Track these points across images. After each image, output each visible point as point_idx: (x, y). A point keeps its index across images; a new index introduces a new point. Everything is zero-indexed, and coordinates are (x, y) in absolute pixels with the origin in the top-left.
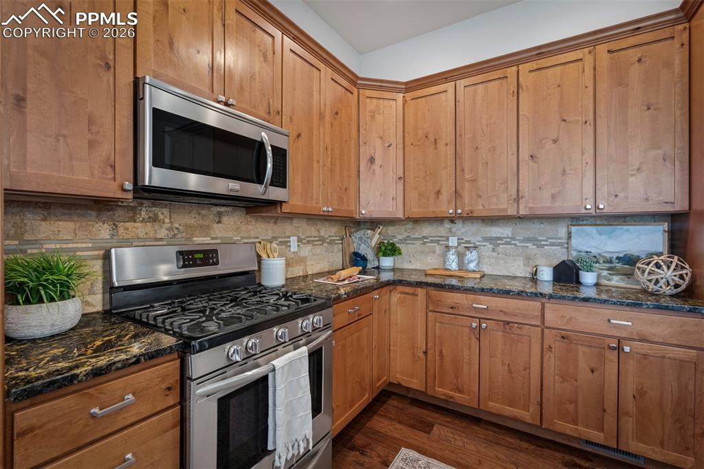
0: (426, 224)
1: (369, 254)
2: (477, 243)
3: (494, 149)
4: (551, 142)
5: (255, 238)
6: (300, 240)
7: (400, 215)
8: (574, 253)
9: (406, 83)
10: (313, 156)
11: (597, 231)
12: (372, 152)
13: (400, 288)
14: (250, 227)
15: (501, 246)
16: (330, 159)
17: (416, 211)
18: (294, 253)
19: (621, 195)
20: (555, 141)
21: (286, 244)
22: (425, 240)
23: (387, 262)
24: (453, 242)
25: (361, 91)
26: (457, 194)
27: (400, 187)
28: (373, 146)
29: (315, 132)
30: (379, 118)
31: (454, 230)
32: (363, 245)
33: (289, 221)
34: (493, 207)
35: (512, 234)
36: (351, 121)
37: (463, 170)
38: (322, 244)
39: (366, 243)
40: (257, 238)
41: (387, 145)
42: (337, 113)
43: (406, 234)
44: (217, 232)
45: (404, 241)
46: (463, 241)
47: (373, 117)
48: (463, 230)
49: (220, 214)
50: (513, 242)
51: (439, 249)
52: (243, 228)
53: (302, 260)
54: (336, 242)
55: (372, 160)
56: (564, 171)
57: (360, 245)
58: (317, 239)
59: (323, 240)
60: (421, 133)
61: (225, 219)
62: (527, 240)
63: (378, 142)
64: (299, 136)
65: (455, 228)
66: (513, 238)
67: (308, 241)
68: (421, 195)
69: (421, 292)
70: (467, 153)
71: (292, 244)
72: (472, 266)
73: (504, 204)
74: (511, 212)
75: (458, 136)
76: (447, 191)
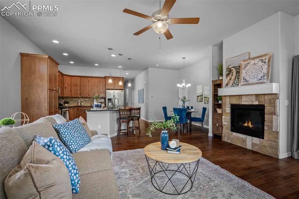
0: (75, 98)
1: (63, 103)
2: (83, 101)
3: (86, 88)
7: (71, 97)
13: (72, 108)
15: (87, 102)
17: (73, 96)
20: (93, 88)
22: (74, 101)
23: (66, 105)
24: (79, 101)
25: (64, 76)
26: (81, 94)
27: (71, 92)
32: (61, 102)
35: (88, 100)
37: (81, 91)
45: (70, 101)
46: (81, 101)
47: (66, 81)
48: (81, 99)
51: (76, 102)
55: (66, 88)
60: (74, 84)
63: (67, 85)
65: (79, 99)
68: (74, 94)
69: (75, 108)
70: (82, 88)
72: (82, 105)
73: (87, 96)
74: (88, 97)
75: (80, 85)
76: (79, 93)
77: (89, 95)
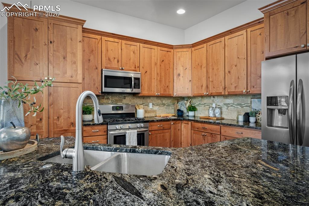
0: (205, 98)
1: (185, 110)
2: (222, 106)
3: (218, 69)
4: (234, 66)
5: (136, 103)
6: (153, 104)
7: (190, 95)
8: (252, 110)
9: (192, 44)
10: (152, 77)
11: (258, 100)
12: (179, 72)
14: (134, 100)
15: (230, 107)
16: (159, 77)
17: (196, 93)
18: (151, 108)
19: (255, 87)
20: (236, 66)
21: (148, 105)
22: (205, 105)
23: (191, 114)
24: (214, 105)
25: (175, 50)
26: (207, 87)
27: (190, 84)
28: (180, 69)
29: (153, 70)
30: (182, 59)
31: (214, 100)
32: (182, 107)
33: (149, 98)
34: (218, 92)
35: (233, 102)
36: (170, 62)
37: (209, 77)
38: (164, 106)
39: (184, 106)
40: (137, 103)
41: (185, 69)
42: (163, 61)
43: (199, 102)
44: (124, 101)
45: (198, 105)
46: (217, 105)
47: (179, 59)
48: (217, 100)
49: (125, 97)
50: (233, 105)
52: (132, 100)
53: (154, 111)
54: (171, 105)
55: (179, 75)
56: (238, 77)
57: (181, 107)
58: (161, 104)
59: (164, 105)
60: (197, 63)
61: (126, 98)
62: (238, 105)
63: (181, 68)
64: (146, 72)
66: (233, 104)
67: (157, 105)
68: (197, 87)
70: (210, 71)
71: (150, 106)
73: (221, 90)
74: (223, 93)
75: (207, 64)
76: (205, 86)
77: (224, 88)
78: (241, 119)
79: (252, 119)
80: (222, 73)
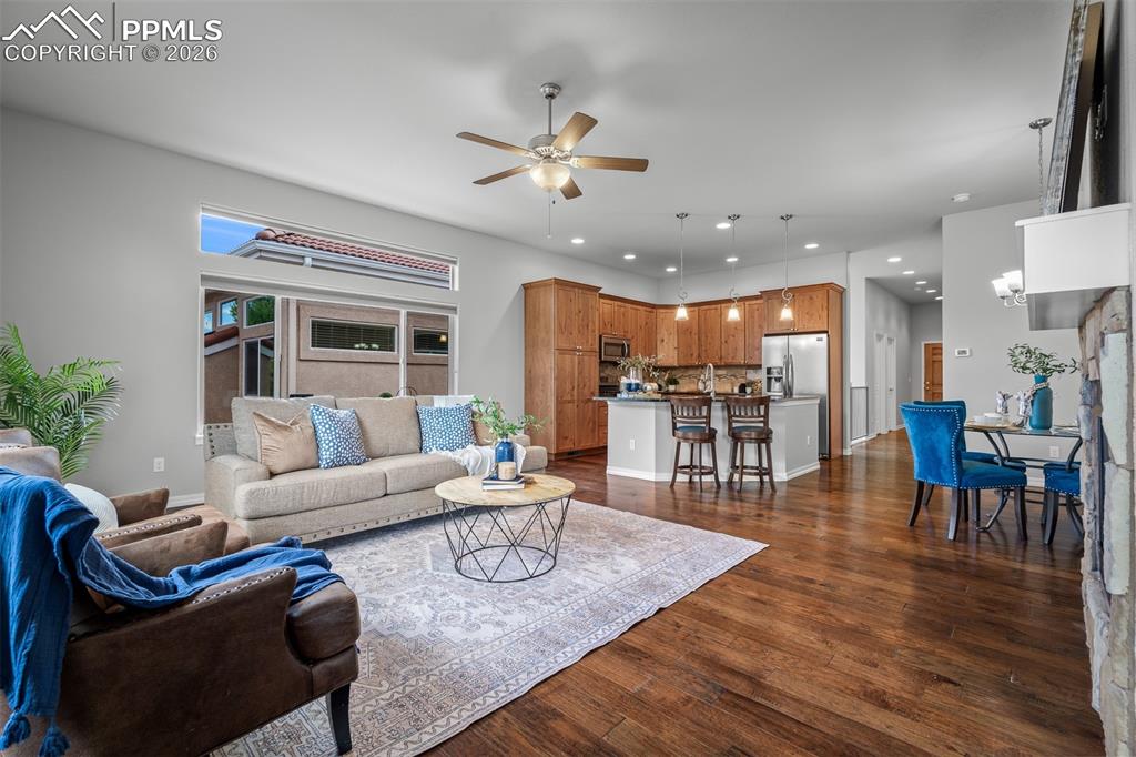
3: (713, 338)
4: (732, 336)
7: (676, 365)
12: (662, 337)
17: (683, 363)
19: (753, 358)
22: (689, 377)
25: (657, 310)
26: (699, 356)
27: (676, 352)
29: (638, 334)
30: (666, 322)
36: (654, 324)
37: (702, 346)
41: (670, 333)
42: (647, 324)
43: (681, 374)
45: (681, 377)
47: (663, 321)
55: (662, 340)
56: (736, 348)
62: (733, 376)
64: (633, 338)
66: (726, 375)
68: (685, 356)
70: (703, 338)
73: (716, 360)
75: (699, 331)
76: (696, 354)
77: (721, 358)
78: (736, 390)
79: (748, 390)
80: (717, 343)
